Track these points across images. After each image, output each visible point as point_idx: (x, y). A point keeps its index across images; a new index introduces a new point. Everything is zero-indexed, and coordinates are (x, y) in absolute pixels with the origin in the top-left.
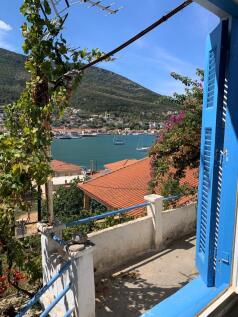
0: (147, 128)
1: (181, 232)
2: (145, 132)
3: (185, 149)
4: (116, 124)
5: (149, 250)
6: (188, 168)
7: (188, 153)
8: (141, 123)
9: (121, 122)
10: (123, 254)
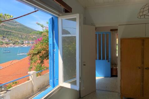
0: (23, 44)
1: (44, 85)
2: (22, 45)
3: (43, 52)
4: (4, 41)
5: (31, 94)
6: (45, 59)
7: (45, 54)
8: (19, 41)
9: (7, 41)
10: (20, 98)
